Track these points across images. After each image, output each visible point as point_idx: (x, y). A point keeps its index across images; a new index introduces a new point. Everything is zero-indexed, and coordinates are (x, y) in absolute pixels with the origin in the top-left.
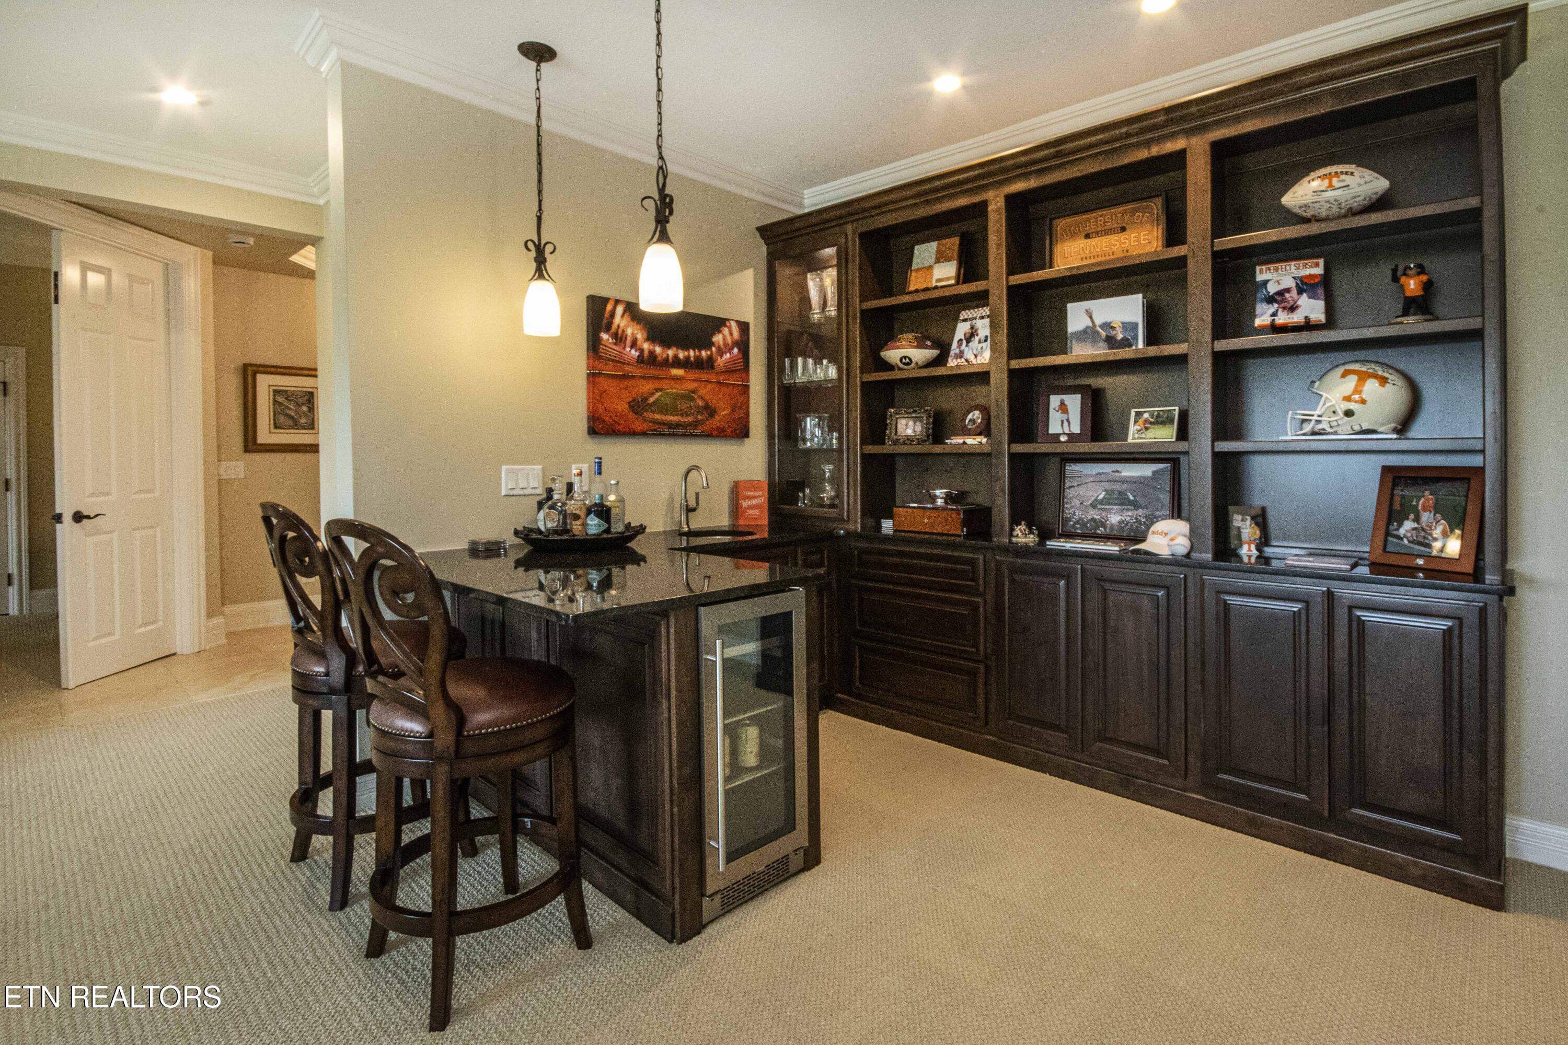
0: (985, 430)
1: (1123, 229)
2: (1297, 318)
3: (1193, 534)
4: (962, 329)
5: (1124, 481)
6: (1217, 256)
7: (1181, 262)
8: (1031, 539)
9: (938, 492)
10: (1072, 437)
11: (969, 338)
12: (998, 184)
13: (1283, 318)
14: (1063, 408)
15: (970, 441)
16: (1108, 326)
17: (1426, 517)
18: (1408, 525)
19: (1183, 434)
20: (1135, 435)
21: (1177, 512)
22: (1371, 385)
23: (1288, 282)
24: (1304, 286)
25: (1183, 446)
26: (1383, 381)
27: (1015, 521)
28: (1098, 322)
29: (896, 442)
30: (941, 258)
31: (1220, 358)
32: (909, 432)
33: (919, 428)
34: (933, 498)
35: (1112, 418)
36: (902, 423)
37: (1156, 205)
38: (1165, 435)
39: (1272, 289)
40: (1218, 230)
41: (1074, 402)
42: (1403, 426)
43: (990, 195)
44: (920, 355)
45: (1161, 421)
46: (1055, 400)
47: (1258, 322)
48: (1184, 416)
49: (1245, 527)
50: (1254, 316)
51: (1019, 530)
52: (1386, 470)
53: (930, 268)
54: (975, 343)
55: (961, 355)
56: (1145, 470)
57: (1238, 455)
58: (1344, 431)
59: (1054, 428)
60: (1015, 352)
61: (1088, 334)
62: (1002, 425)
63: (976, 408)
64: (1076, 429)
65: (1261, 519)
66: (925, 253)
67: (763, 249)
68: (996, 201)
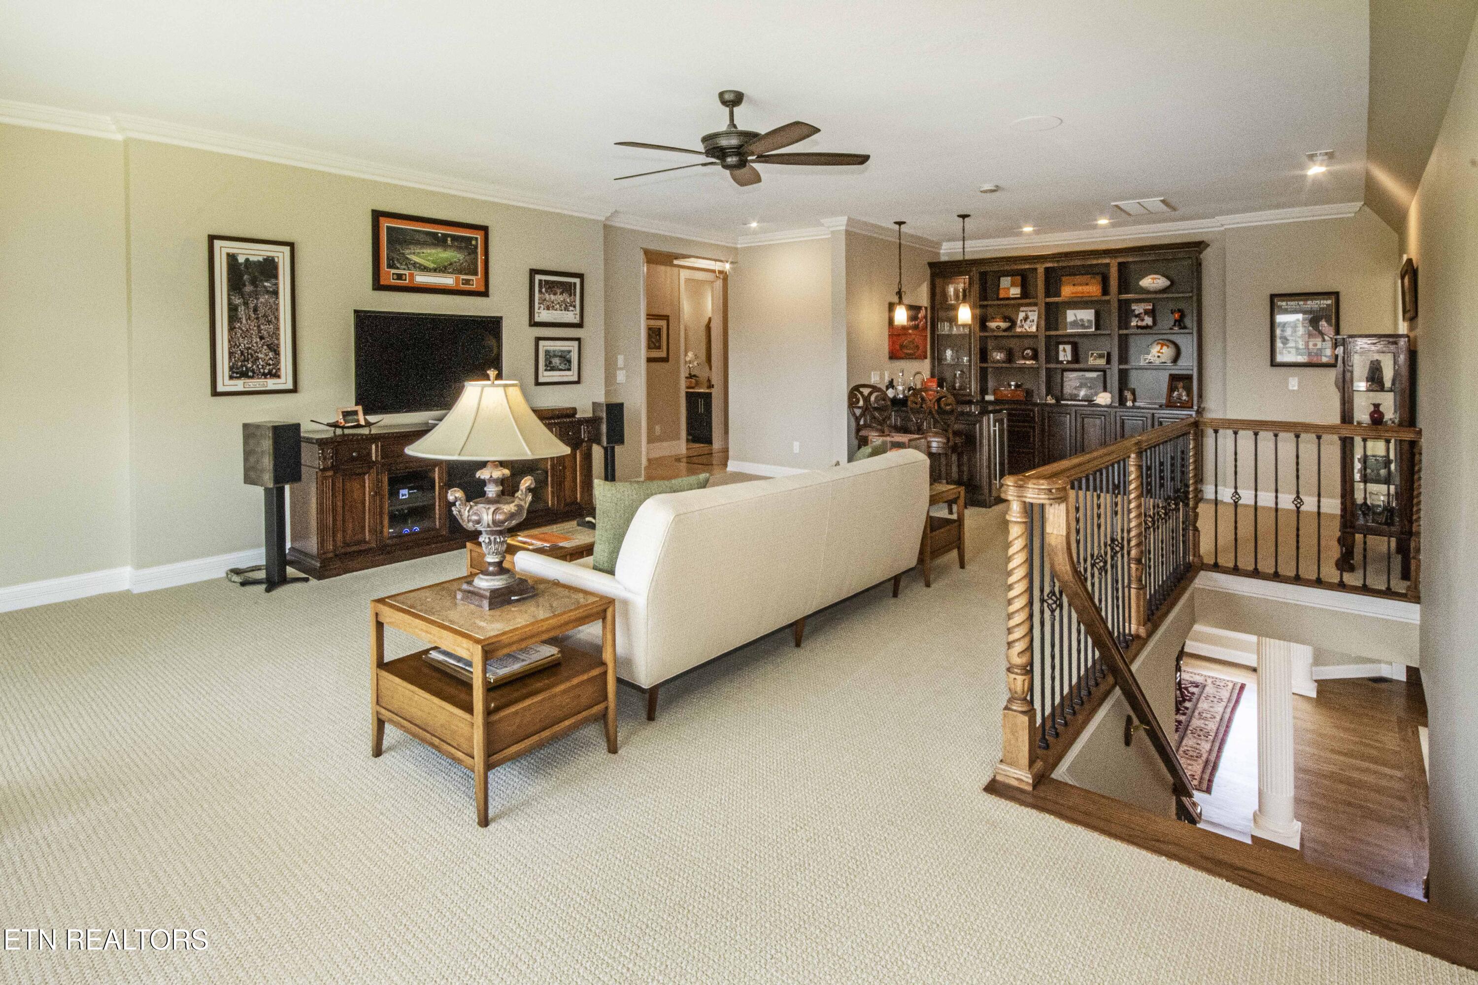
0: (1035, 357)
1: (1087, 284)
2: (1144, 324)
3: (1112, 397)
4: (1021, 315)
5: (1087, 379)
6: (1119, 301)
7: (1108, 302)
8: (1053, 401)
9: (1013, 383)
10: (1068, 362)
11: (1026, 318)
12: (1043, 263)
13: (1140, 324)
14: (1064, 350)
15: (1027, 362)
16: (1082, 320)
17: (1181, 390)
18: (1176, 393)
19: (1108, 362)
20: (1091, 361)
21: (1105, 389)
22: (1165, 348)
23: (1142, 311)
24: (1146, 312)
25: (1108, 366)
26: (1168, 347)
27: (1047, 395)
28: (1079, 318)
29: (993, 362)
30: (1013, 285)
31: (1120, 336)
32: (998, 358)
33: (1002, 355)
34: (1010, 386)
35: (1082, 355)
36: (995, 354)
37: (1099, 278)
38: (1102, 362)
39: (1137, 312)
40: (1120, 293)
41: (1068, 348)
42: (1175, 360)
43: (1038, 266)
44: (1003, 325)
45: (1101, 356)
46: (1061, 347)
47: (1132, 324)
48: (1109, 355)
49: (1128, 394)
50: (1131, 322)
51: (1049, 397)
52: (1171, 375)
53: (1008, 289)
54: (1028, 322)
55: (1022, 326)
56: (1094, 375)
57: (1127, 370)
58: (1158, 362)
59: (1061, 358)
60: (1048, 328)
61: (1075, 324)
62: (1042, 356)
63: (1028, 348)
64: (1070, 359)
65: (1133, 393)
66: (1005, 282)
67: (929, 272)
68: (1041, 268)
